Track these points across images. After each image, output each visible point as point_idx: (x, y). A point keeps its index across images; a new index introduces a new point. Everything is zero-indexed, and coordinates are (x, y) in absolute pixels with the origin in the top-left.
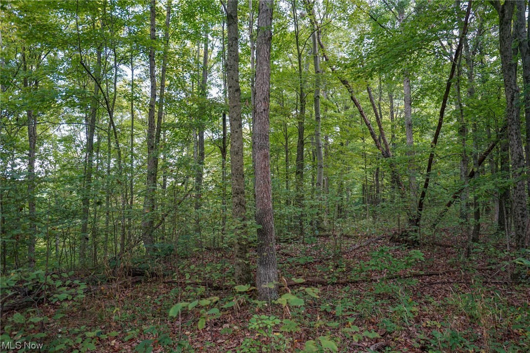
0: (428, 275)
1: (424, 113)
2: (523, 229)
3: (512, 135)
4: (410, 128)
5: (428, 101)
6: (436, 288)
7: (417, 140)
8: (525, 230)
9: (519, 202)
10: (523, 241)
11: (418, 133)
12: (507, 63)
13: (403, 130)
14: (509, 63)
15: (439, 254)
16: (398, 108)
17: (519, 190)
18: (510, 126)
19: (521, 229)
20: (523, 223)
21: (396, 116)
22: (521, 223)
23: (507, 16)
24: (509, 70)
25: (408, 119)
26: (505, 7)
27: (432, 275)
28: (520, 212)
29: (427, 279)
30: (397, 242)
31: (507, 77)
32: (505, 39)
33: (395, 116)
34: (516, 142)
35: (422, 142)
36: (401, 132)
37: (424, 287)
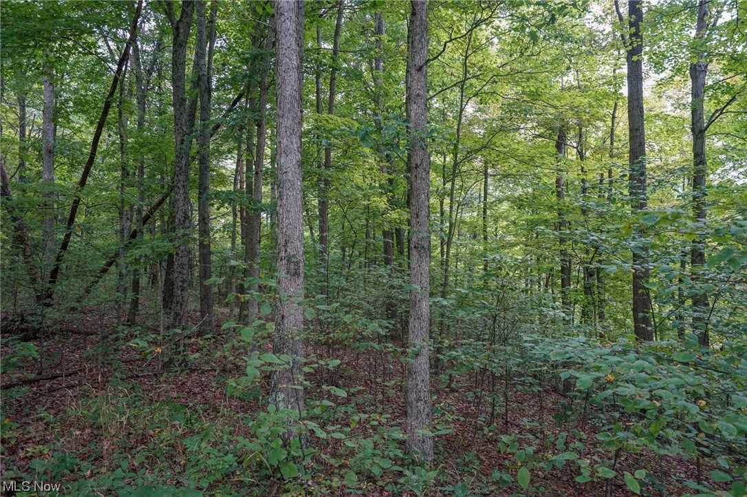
0: (49, 378)
1: (77, 139)
2: (182, 304)
3: (179, 188)
4: (49, 157)
5: (84, 122)
6: (58, 395)
7: (63, 177)
8: (183, 307)
9: (180, 272)
10: (180, 320)
11: (66, 167)
12: (178, 96)
13: (40, 158)
14: (181, 96)
15: (76, 345)
16: (33, 121)
17: (181, 257)
18: (178, 176)
19: (179, 305)
20: (183, 297)
21: (30, 135)
22: (180, 297)
23: (181, 37)
24: (180, 106)
25: (48, 142)
26: (180, 25)
27: (57, 377)
28: (180, 284)
29: (48, 385)
30: (7, 333)
31: (178, 114)
32: (178, 64)
33: (27, 133)
34: (182, 198)
35: (71, 180)
36: (36, 161)
37: (40, 396)
